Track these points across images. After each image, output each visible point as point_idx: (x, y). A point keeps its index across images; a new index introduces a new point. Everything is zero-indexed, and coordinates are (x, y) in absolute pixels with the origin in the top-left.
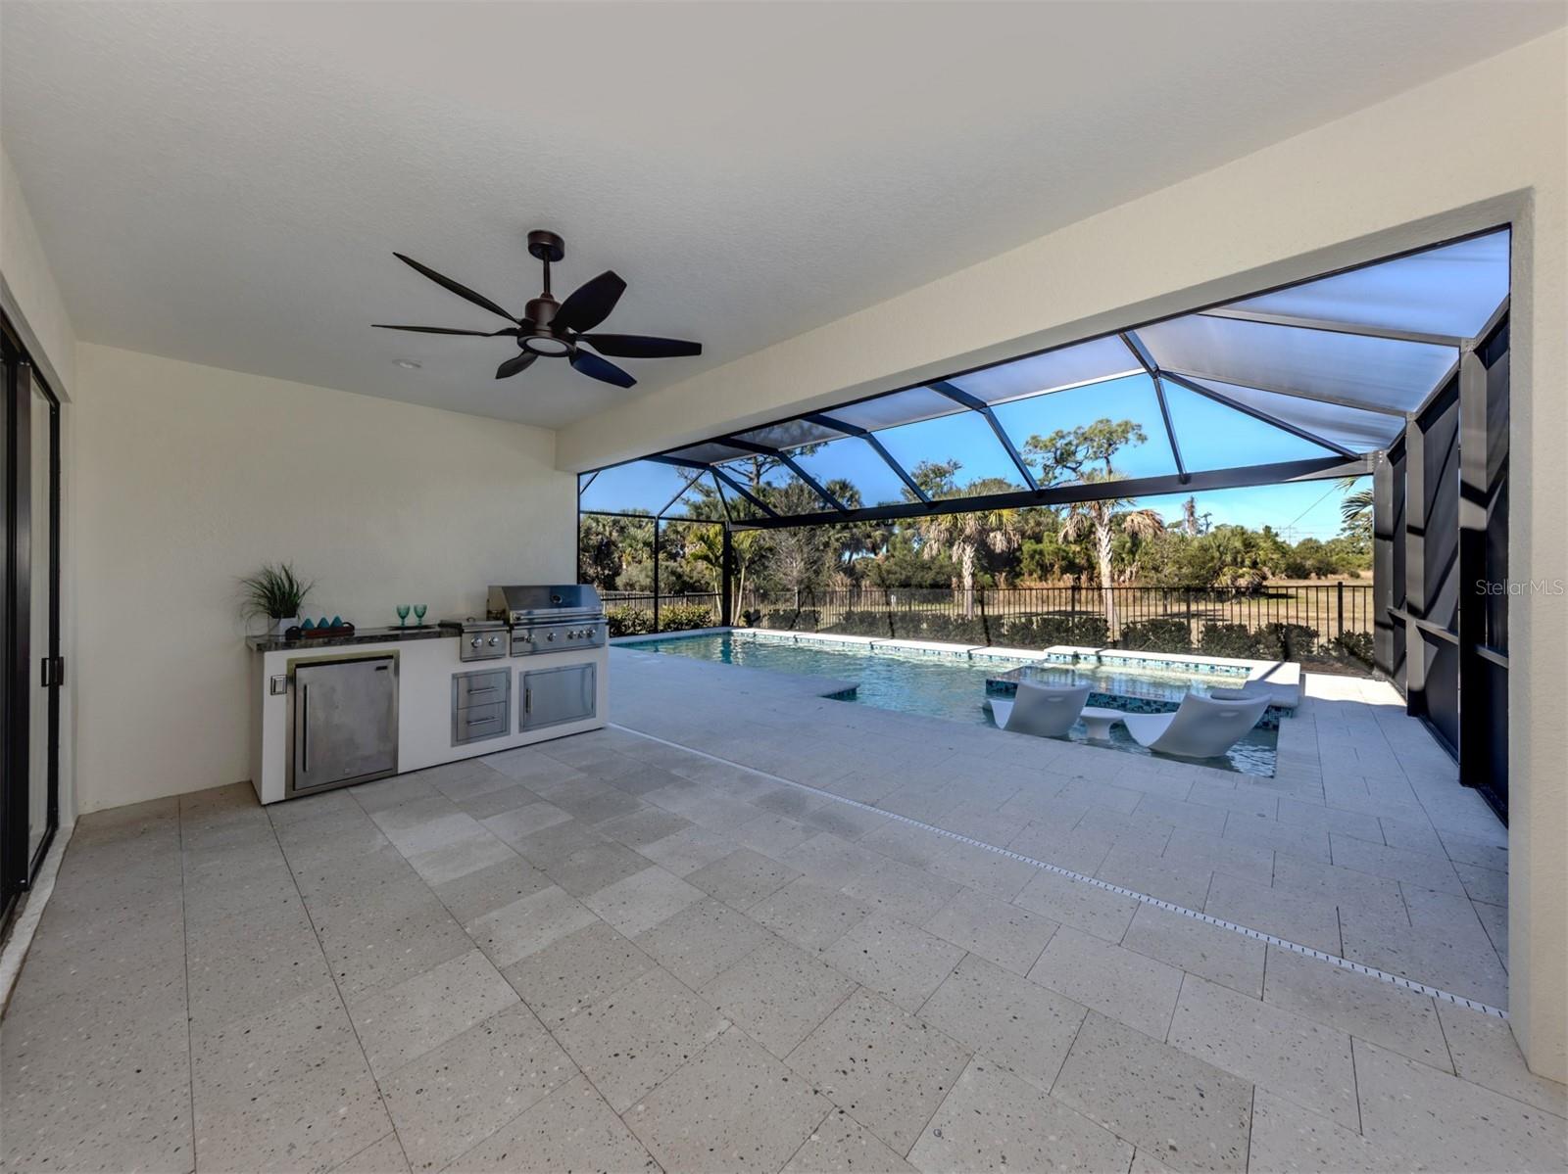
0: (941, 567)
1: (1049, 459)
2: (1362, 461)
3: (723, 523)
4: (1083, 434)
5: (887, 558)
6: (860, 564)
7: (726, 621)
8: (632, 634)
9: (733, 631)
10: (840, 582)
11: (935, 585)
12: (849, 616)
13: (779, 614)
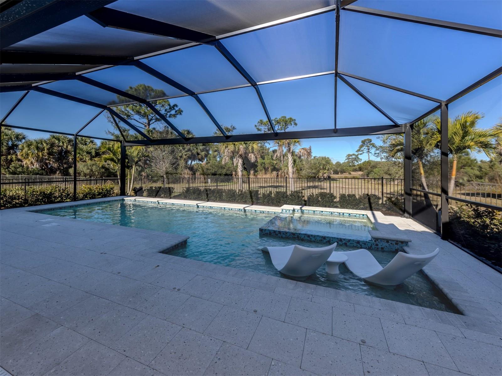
0: (229, 168)
1: (266, 129)
2: (401, 127)
3: (121, 142)
4: (277, 121)
5: (207, 164)
6: (196, 166)
7: (123, 193)
8: (59, 202)
9: (125, 198)
10: (187, 174)
11: (226, 175)
12: (188, 189)
13: (152, 189)
